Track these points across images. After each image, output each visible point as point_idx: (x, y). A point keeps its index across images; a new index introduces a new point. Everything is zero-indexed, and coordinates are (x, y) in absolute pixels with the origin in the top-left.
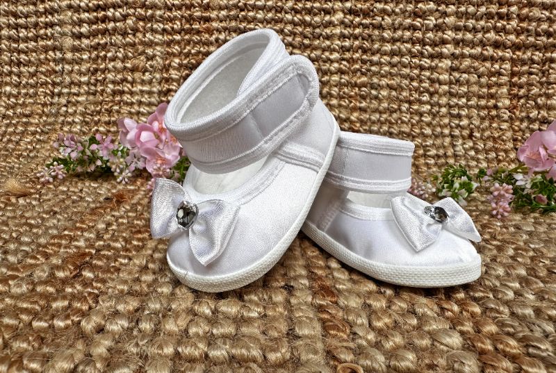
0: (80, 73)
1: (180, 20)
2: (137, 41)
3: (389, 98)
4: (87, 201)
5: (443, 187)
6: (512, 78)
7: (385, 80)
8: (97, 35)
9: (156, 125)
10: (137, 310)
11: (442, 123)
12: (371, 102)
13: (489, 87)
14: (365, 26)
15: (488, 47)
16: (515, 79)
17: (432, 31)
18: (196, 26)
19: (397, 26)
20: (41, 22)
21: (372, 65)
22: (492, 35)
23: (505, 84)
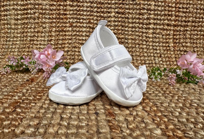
0: (17, 33)
1: (56, 15)
2: (39, 21)
3: (132, 43)
4: (19, 81)
5: (152, 75)
6: (174, 36)
7: (130, 36)
8: (24, 19)
9: (46, 52)
10: (38, 124)
11: (150, 52)
12: (125, 44)
13: (166, 39)
14: (123, 18)
15: (165, 26)
16: (175, 37)
17: (146, 20)
18: (61, 17)
19: (134, 18)
20: (2, 14)
21: (125, 31)
22: (166, 22)
23: (172, 39)
